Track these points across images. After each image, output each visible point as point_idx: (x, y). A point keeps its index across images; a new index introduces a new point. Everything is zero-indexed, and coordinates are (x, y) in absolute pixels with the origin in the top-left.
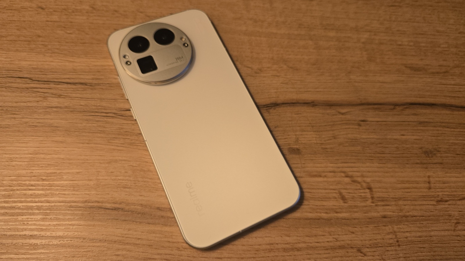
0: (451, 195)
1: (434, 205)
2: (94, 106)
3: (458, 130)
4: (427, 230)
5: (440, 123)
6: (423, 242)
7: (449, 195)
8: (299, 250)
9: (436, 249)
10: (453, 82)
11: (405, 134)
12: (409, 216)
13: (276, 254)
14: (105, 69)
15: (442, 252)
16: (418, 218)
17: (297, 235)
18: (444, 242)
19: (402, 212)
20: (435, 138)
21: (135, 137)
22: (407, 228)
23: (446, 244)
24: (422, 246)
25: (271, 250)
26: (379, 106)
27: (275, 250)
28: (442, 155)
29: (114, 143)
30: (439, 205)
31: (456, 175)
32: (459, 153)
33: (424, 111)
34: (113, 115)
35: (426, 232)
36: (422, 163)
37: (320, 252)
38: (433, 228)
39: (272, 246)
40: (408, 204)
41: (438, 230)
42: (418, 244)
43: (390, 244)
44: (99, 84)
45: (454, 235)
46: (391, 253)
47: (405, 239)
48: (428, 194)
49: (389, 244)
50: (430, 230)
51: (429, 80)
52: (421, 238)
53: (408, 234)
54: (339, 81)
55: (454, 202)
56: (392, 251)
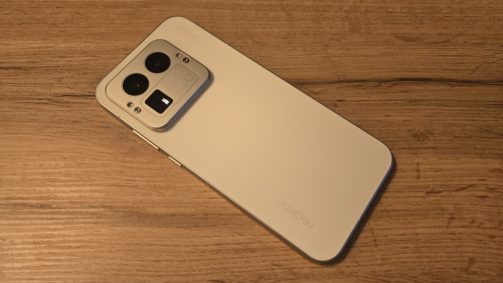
0: (445, 185)
1: (422, 197)
2: (27, 92)
3: (458, 108)
4: (413, 226)
5: (436, 100)
6: (406, 241)
7: (443, 185)
8: (252, 250)
9: (423, 249)
10: (454, 53)
11: (392, 114)
12: (391, 210)
13: (225, 256)
14: (43, 51)
15: (430, 253)
16: (402, 212)
17: (252, 234)
18: (434, 241)
19: (382, 206)
20: (428, 118)
21: (70, 125)
22: (387, 224)
23: (437, 244)
24: (404, 245)
25: (218, 252)
26: (361, 83)
27: (224, 252)
28: (436, 138)
29: (46, 132)
30: (430, 196)
31: (452, 161)
32: (458, 136)
33: (417, 87)
34: (47, 102)
35: (411, 229)
36: (410, 148)
37: (278, 253)
38: (419, 225)
39: (221, 246)
40: (391, 197)
41: (427, 227)
42: (400, 243)
43: (365, 244)
44: (34, 68)
45: (447, 232)
46: (366, 254)
47: (384, 238)
48: (416, 185)
49: (363, 244)
50: (416, 226)
51: (425, 51)
52: (405, 236)
53: (388, 232)
54: (314, 56)
55: (448, 193)
56: (367, 251)
